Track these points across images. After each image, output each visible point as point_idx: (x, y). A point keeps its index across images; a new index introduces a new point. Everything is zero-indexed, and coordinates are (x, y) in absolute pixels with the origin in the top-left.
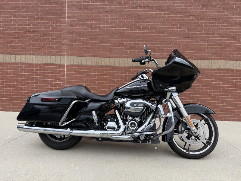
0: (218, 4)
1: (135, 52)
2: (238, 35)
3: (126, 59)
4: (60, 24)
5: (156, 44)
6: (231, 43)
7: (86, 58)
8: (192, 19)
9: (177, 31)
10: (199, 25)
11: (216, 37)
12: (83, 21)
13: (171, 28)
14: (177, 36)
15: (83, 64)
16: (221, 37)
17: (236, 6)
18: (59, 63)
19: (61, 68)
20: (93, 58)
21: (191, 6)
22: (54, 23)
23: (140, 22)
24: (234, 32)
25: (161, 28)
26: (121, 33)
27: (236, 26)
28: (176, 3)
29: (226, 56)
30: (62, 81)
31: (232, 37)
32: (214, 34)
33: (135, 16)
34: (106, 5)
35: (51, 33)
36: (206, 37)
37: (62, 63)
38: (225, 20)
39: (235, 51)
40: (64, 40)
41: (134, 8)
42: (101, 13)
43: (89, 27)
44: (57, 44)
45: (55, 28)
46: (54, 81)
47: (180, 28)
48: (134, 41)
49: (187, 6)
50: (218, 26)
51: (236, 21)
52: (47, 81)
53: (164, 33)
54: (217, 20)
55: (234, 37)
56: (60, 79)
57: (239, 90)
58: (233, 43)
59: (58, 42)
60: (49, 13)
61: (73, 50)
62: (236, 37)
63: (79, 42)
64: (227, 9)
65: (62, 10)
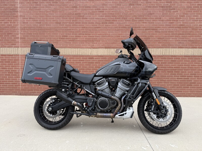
0: (142, 2)
1: (77, 43)
2: (159, 27)
3: (70, 49)
4: (13, 21)
5: (93, 37)
6: (153, 34)
8: (122, 16)
9: (110, 25)
10: (127, 20)
11: (141, 30)
12: (33, 18)
13: (105, 23)
14: (110, 30)
16: (146, 30)
17: (156, 4)
18: (14, 53)
19: (16, 58)
21: (121, 5)
22: (9, 21)
23: (80, 18)
24: (155, 25)
25: (97, 23)
26: (65, 27)
27: (157, 21)
28: (108, 3)
29: (150, 45)
30: (18, 69)
31: (154, 30)
32: (140, 27)
33: (76, 14)
34: (51, 5)
35: (7, 29)
37: (17, 53)
38: (148, 16)
39: (157, 41)
40: (18, 34)
41: (74, 7)
42: (47, 12)
43: (38, 23)
44: (12, 38)
45: (10, 25)
46: (11, 69)
47: (112, 23)
48: (76, 34)
49: (118, 5)
50: (142, 21)
51: (157, 16)
52: (5, 68)
53: (100, 28)
54: (141, 16)
55: (155, 30)
56: (16, 66)
57: (161, 72)
58: (155, 34)
59: (13, 36)
60: (5, 12)
61: (26, 43)
62: (157, 30)
63: (30, 36)
64: (149, 7)
65: (15, 10)
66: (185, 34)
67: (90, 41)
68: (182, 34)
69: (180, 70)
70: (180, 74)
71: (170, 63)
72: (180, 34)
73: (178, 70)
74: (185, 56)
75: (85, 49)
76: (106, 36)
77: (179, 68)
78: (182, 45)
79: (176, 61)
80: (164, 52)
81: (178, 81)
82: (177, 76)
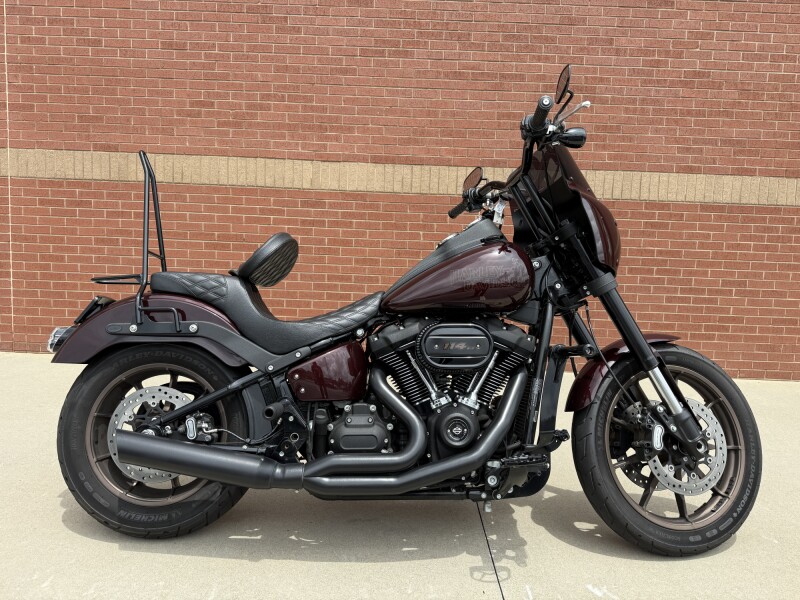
1: (254, 135)
2: (602, 80)
3: (222, 160)
5: (324, 109)
7: (78, 154)
8: (447, 24)
9: (396, 64)
10: (471, 46)
11: (527, 87)
12: (64, 22)
13: (376, 53)
14: (395, 84)
15: (70, 174)
16: (546, 88)
20: (105, 155)
23: (269, 30)
24: (587, 70)
25: (340, 51)
26: (203, 66)
27: (595, 51)
32: (522, 78)
33: (250, 9)
36: (496, 88)
38: (560, 30)
39: (591, 138)
43: (88, 43)
47: (406, 54)
48: (249, 97)
50: (533, 49)
51: (596, 32)
53: (352, 72)
54: (528, 28)
55: (587, 90)
61: (33, 126)
62: (593, 90)
63: (54, 100)
66: (710, 115)
67: (310, 128)
68: (699, 114)
69: (681, 263)
70: (681, 282)
71: (643, 234)
72: (689, 113)
73: (673, 263)
74: (706, 207)
75: (289, 163)
76: (381, 110)
77: (678, 254)
78: (696, 160)
79: (666, 226)
80: (618, 186)
81: (672, 309)
82: (667, 290)
